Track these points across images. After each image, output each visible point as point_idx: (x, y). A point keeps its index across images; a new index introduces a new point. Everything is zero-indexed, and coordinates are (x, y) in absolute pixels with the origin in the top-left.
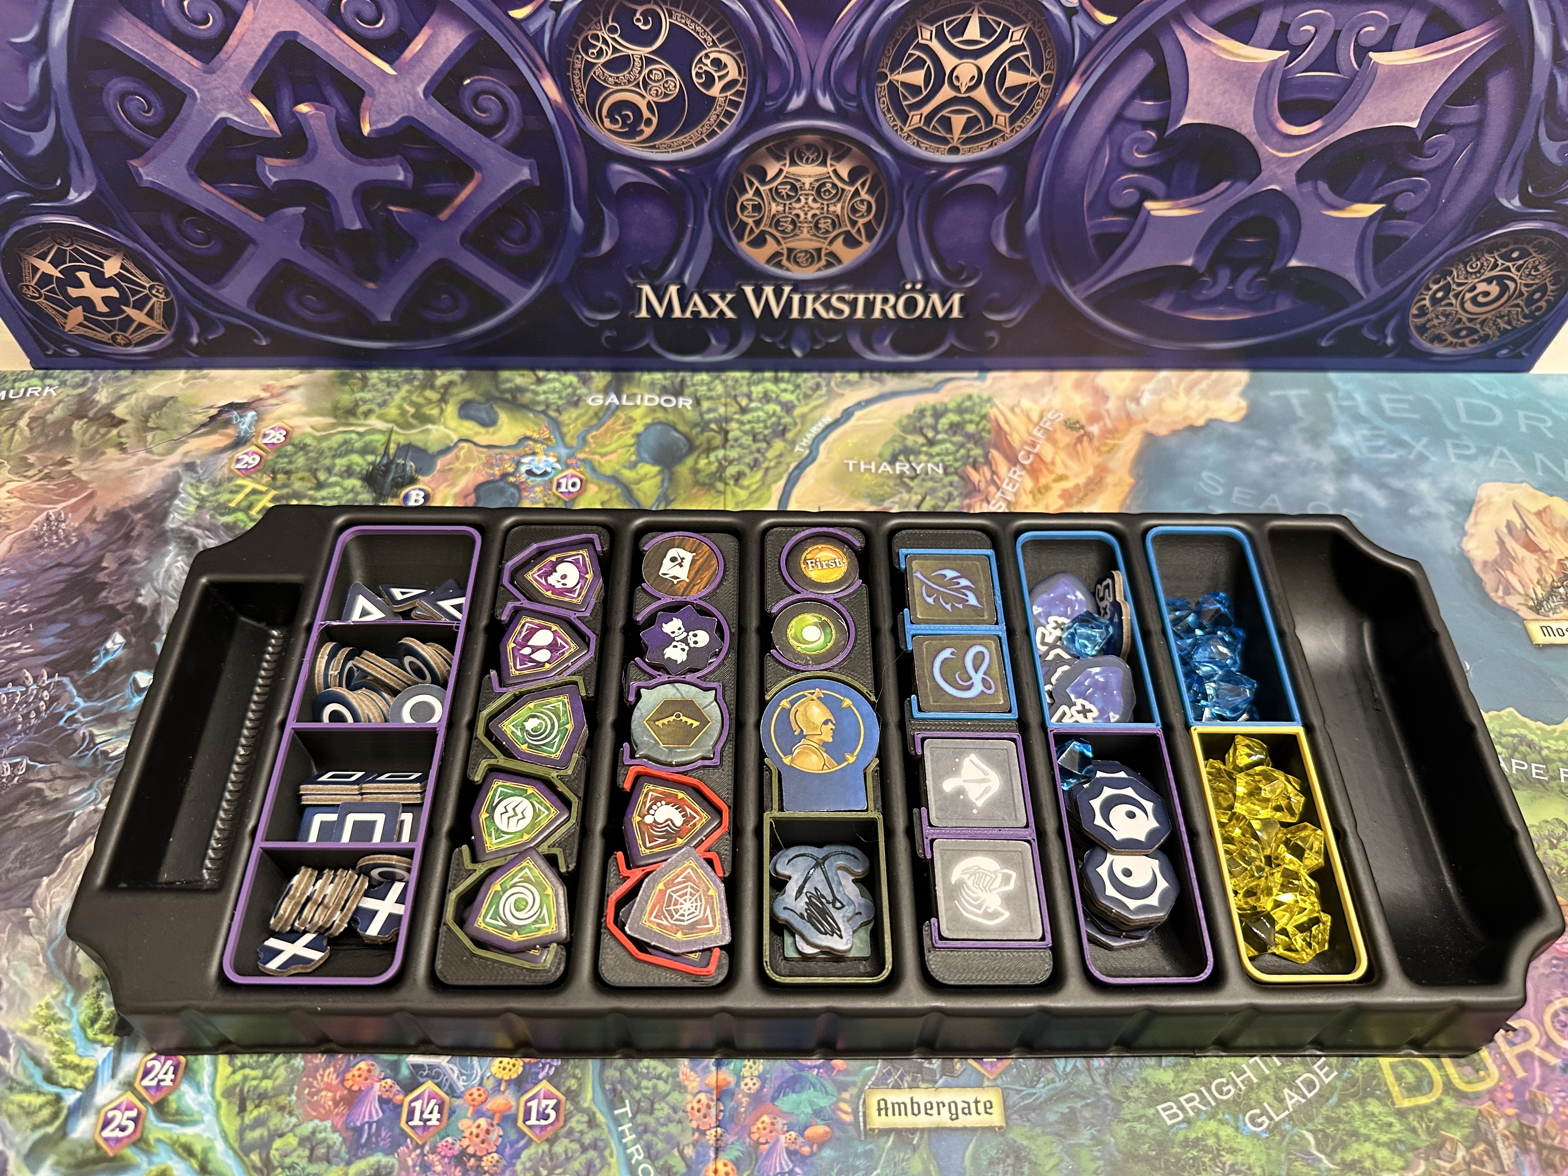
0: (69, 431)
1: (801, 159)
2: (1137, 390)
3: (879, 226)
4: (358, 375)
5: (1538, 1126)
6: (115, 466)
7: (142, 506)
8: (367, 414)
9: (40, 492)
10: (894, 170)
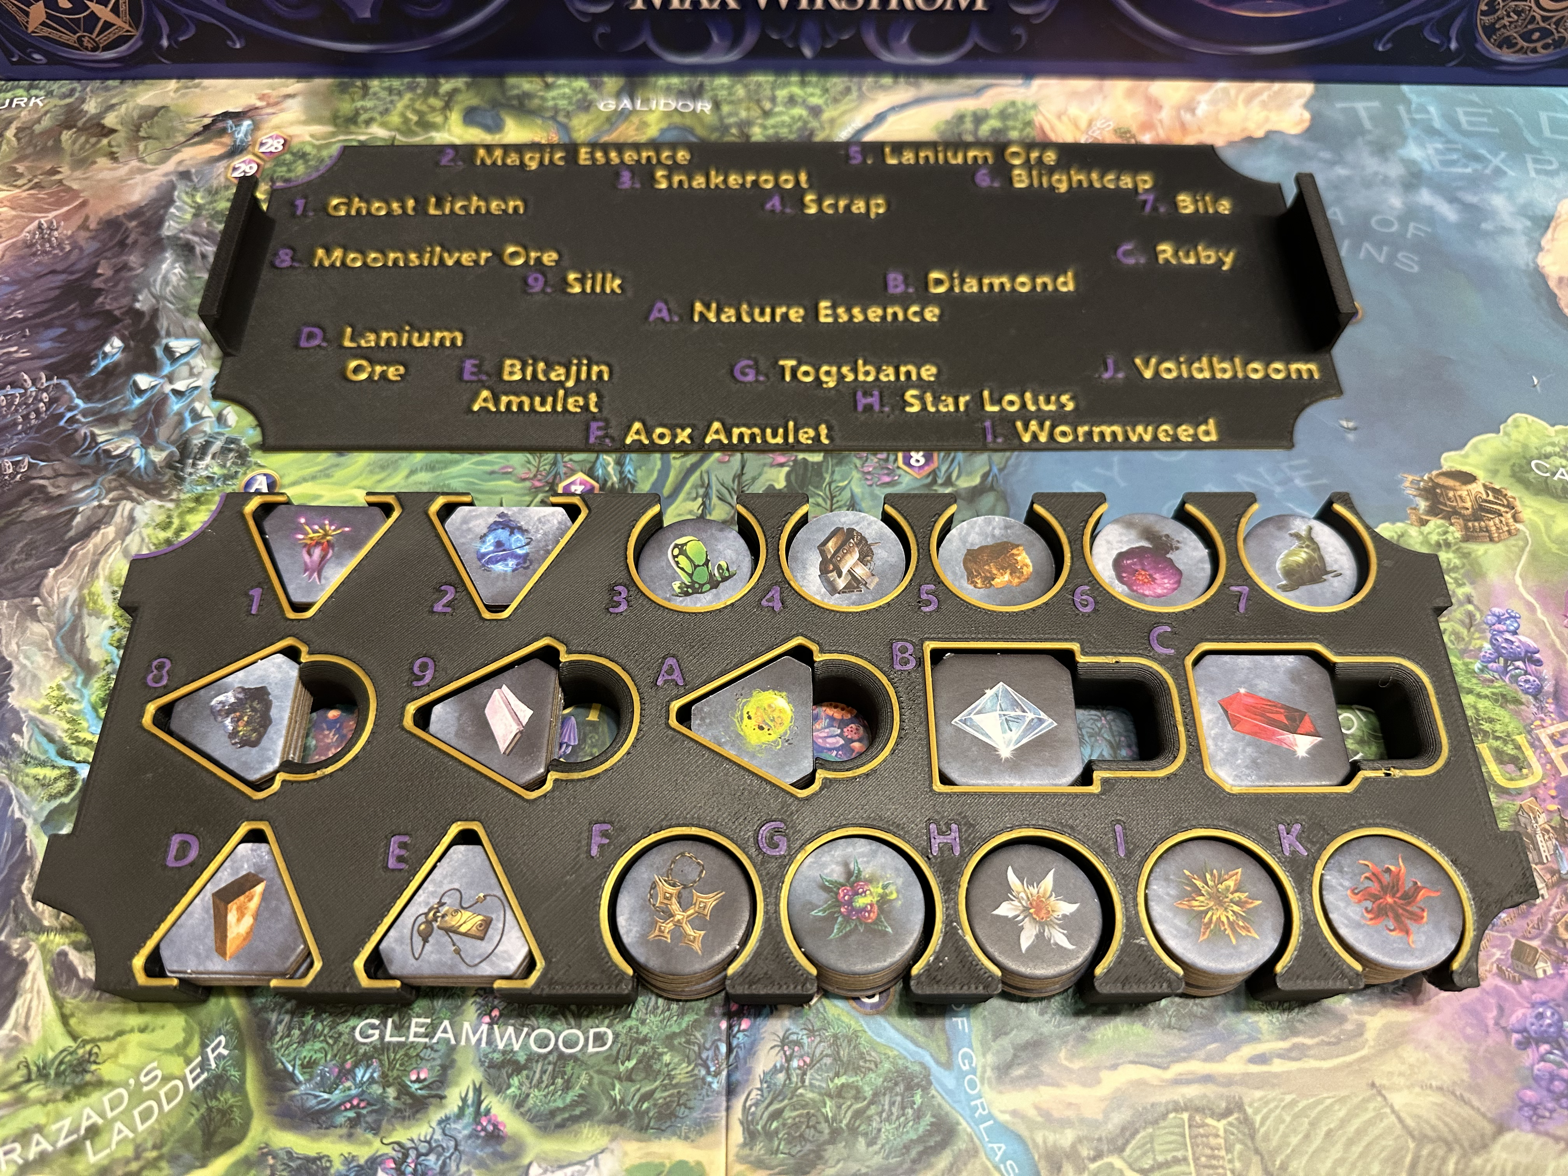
0: (58, 141)
2: (1192, 99)
4: (359, 83)
6: (106, 175)
7: (137, 213)
8: (368, 122)
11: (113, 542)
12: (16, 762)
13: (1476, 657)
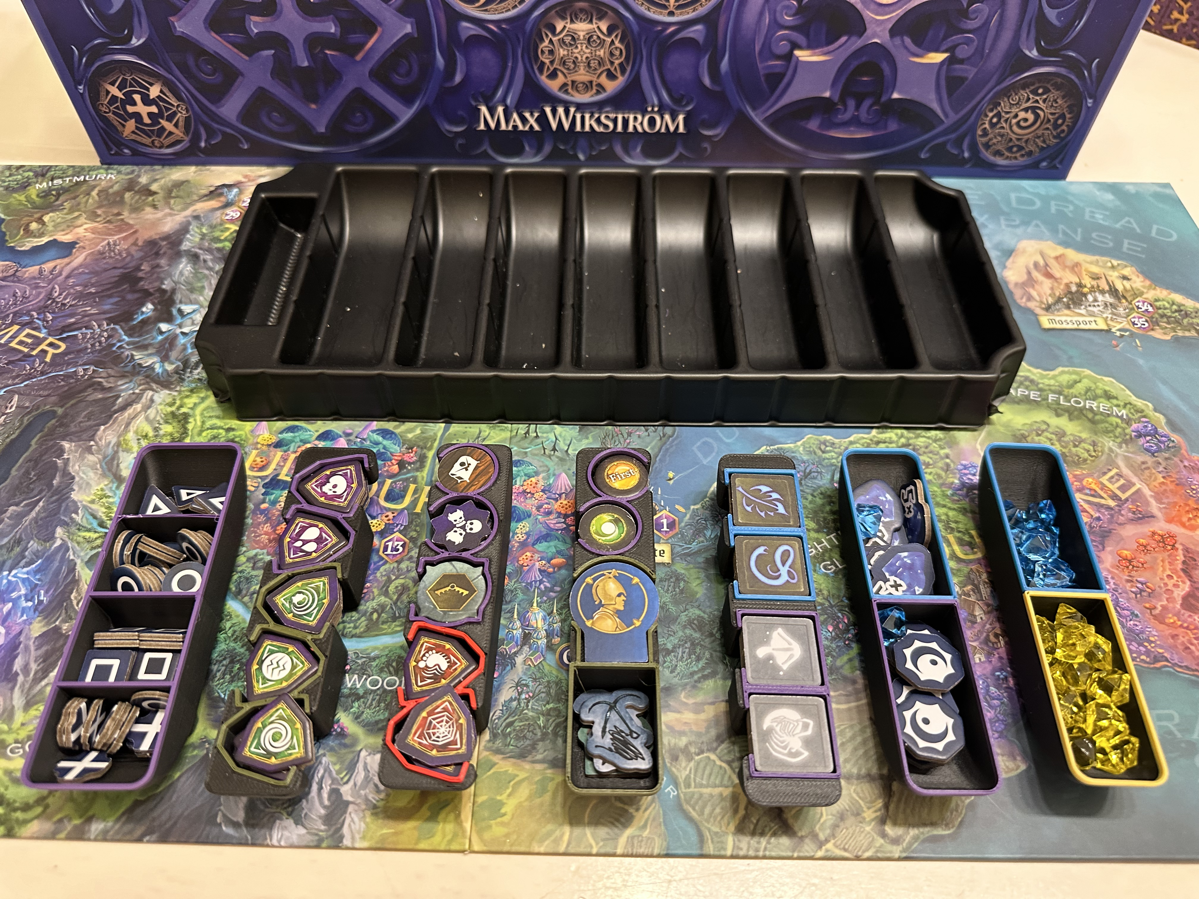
0: (122, 197)
1: (577, 19)
3: (628, 66)
6: (150, 216)
7: (167, 237)
9: (104, 229)
10: (636, 28)
11: (140, 412)
12: (73, 529)
13: (950, 488)
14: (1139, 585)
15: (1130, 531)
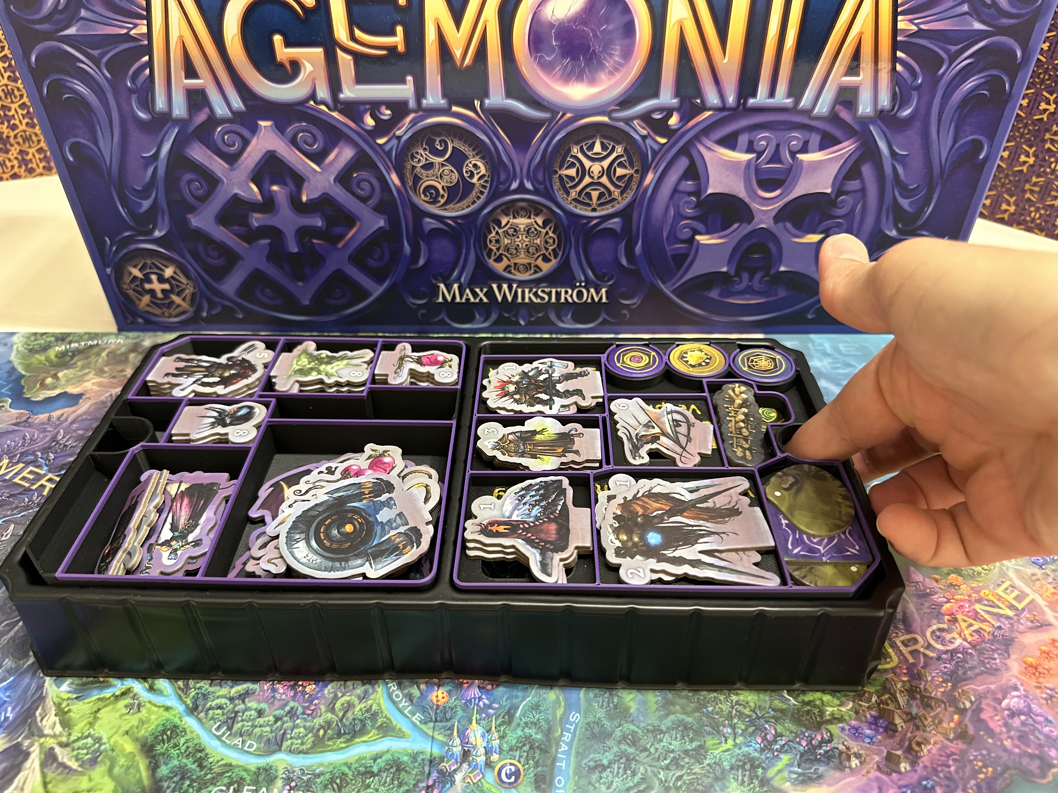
1: (518, 215)
3: (560, 250)
5: (922, 687)
9: (109, 384)
10: (565, 222)
14: (1049, 692)
15: (1030, 639)
